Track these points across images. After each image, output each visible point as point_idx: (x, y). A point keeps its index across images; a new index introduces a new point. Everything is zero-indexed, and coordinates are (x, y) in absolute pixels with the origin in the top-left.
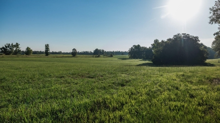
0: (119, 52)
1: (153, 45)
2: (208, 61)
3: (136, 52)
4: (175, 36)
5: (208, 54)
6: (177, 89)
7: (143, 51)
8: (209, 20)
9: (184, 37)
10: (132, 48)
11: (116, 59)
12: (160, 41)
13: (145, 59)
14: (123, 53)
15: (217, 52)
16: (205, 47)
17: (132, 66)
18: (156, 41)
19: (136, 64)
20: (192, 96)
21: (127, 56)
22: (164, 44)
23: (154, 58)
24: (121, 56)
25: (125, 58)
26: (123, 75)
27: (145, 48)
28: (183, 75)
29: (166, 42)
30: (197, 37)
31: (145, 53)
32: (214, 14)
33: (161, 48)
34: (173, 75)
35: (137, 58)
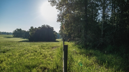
0: (5, 32)
1: (30, 30)
2: (57, 40)
3: (18, 33)
4: (42, 26)
5: (57, 36)
6: (36, 52)
7: (23, 33)
8: (57, 20)
9: (47, 27)
10: (15, 31)
11: (2, 37)
12: (34, 28)
13: (24, 38)
14: (8, 34)
15: (61, 36)
16: (56, 33)
17: (14, 42)
18: (32, 28)
19: (18, 41)
20: (41, 54)
21: (12, 36)
22: (36, 30)
23: (30, 37)
24: (7, 35)
25: (10, 37)
26: (6, 47)
27: (25, 31)
28: (42, 46)
29: (37, 29)
30: (53, 28)
31: (24, 34)
32: (59, 18)
33: (34, 32)
34: (37, 46)
35: (19, 37)
